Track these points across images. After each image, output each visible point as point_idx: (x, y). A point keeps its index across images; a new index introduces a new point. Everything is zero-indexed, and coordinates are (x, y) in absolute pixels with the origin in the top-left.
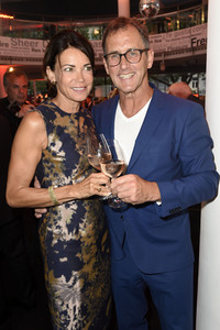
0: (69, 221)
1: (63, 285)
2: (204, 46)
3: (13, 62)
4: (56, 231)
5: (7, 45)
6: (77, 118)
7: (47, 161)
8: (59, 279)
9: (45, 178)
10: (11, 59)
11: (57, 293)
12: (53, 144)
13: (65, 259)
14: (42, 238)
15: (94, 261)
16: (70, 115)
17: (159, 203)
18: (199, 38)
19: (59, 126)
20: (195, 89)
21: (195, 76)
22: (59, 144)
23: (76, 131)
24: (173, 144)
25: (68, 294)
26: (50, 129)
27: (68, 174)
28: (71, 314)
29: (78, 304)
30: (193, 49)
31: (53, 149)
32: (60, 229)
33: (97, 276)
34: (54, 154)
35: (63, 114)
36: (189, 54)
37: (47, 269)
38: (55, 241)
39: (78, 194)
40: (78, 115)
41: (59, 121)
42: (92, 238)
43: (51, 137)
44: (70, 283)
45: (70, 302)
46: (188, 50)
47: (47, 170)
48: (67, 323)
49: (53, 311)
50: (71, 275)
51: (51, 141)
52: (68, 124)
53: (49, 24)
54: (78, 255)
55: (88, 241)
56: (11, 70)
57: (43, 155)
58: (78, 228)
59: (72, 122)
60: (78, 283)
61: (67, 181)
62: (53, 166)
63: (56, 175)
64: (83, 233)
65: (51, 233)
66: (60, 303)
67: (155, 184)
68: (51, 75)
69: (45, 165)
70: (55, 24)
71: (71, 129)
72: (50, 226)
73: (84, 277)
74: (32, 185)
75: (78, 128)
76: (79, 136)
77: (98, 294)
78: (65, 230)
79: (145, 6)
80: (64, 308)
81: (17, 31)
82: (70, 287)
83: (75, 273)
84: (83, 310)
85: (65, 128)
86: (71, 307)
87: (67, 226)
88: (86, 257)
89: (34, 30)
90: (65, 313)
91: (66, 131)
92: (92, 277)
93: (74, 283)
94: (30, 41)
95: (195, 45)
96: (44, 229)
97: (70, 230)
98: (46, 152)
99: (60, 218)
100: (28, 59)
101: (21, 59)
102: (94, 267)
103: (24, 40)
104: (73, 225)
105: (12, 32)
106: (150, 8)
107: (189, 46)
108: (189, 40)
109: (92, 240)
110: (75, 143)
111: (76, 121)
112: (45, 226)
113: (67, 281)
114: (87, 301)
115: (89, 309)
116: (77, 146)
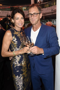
0: (19, 61)
2: (55, 12)
6: (20, 32)
7: (12, 44)
10: (2, 17)
11: (16, 80)
12: (14, 39)
13: (18, 71)
14: (12, 66)
15: (26, 71)
17: (43, 54)
18: (54, 9)
20: (53, 24)
21: (53, 20)
22: (16, 39)
23: (20, 36)
24: (47, 38)
25: (19, 81)
26: (13, 35)
27: (18, 47)
28: (20, 86)
29: (22, 83)
30: (52, 13)
31: (14, 41)
33: (27, 76)
34: (14, 42)
35: (16, 31)
36: (51, 14)
37: (13, 74)
38: (15, 66)
39: (21, 53)
40: (21, 32)
41: (15, 33)
44: (20, 77)
45: (20, 83)
46: (51, 13)
47: (12, 47)
48: (19, 89)
49: (15, 86)
51: (13, 38)
52: (18, 34)
53: (12, 6)
54: (22, 70)
55: (24, 66)
57: (11, 42)
58: (21, 62)
59: (19, 33)
60: (22, 78)
62: (14, 45)
63: (15, 48)
65: (14, 64)
66: (17, 83)
68: (13, 21)
69: (12, 45)
70: (14, 6)
71: (19, 35)
73: (23, 76)
75: (21, 35)
77: (27, 81)
78: (18, 63)
79: (38, 1)
80: (18, 84)
81: (3, 9)
83: (21, 75)
84: (23, 85)
85: (17, 35)
86: (20, 84)
88: (24, 71)
89: (8, 8)
90: (19, 86)
91: (17, 36)
92: (26, 76)
93: (21, 78)
94: (7, 11)
95: (53, 11)
96: (12, 63)
97: (19, 63)
98: (12, 42)
99: (16, 60)
102: (26, 73)
103: (5, 11)
104: (20, 62)
105: (2, 9)
106: (40, 1)
107: (51, 12)
108: (51, 10)
109: (25, 66)
110: (20, 39)
111: (20, 33)
112: (12, 62)
113: (19, 77)
114: (24, 82)
115: (25, 85)
116: (21, 40)
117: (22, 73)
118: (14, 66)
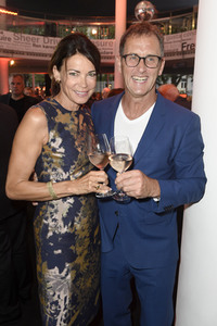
0: (65, 215)
1: (56, 276)
2: (193, 51)
3: (15, 56)
4: (52, 224)
5: (9, 39)
6: (77, 116)
7: (47, 156)
8: (53, 270)
9: (44, 172)
10: (12, 52)
11: (50, 284)
12: (54, 140)
13: (60, 251)
14: (37, 231)
15: (86, 252)
16: (70, 112)
18: (189, 42)
19: (60, 123)
20: (184, 89)
21: (184, 77)
22: (59, 141)
26: (51, 125)
27: (66, 169)
28: (62, 304)
30: (183, 53)
31: (53, 144)
32: (56, 222)
33: (88, 267)
34: (54, 150)
35: (64, 111)
36: (180, 57)
37: (40, 260)
38: (50, 234)
40: (78, 113)
41: (61, 118)
42: (86, 231)
43: (52, 134)
44: (63, 274)
45: (62, 292)
46: (178, 53)
48: (57, 312)
50: (64, 267)
51: (51, 137)
52: (69, 121)
53: (50, 21)
54: (72, 248)
55: (82, 235)
56: (12, 63)
57: (43, 150)
58: (73, 221)
59: (73, 120)
61: (65, 176)
62: (52, 161)
63: (54, 169)
64: (78, 226)
65: (47, 226)
66: (52, 293)
67: (157, 182)
68: (57, 75)
69: (44, 159)
70: (56, 22)
71: (71, 127)
72: (46, 219)
73: (76, 268)
74: (31, 179)
75: (78, 125)
76: (78, 133)
77: (88, 285)
78: (61, 223)
79: (140, 11)
80: (56, 298)
81: (20, 27)
82: (62, 278)
83: (67, 265)
84: (74, 300)
85: (66, 125)
86: (62, 297)
87: (63, 219)
88: (79, 250)
89: (36, 26)
90: (56, 303)
91: (66, 129)
92: (83, 268)
93: (67, 275)
94: (31, 36)
95: (185, 49)
96: (40, 222)
97: (65, 224)
98: (46, 148)
99: (56, 211)
100: (28, 53)
101: (23, 53)
102: (86, 258)
103: (26, 35)
104: (68, 220)
105: (15, 27)
106: (145, 13)
107: (180, 50)
108: (180, 44)
109: (86, 233)
110: (74, 140)
111: (76, 119)
112: (41, 218)
113: (60, 272)
114: (78, 292)
115: (79, 299)
116: (76, 143)
117: (72, 257)
118: (48, 231)
